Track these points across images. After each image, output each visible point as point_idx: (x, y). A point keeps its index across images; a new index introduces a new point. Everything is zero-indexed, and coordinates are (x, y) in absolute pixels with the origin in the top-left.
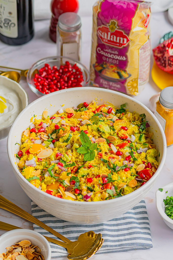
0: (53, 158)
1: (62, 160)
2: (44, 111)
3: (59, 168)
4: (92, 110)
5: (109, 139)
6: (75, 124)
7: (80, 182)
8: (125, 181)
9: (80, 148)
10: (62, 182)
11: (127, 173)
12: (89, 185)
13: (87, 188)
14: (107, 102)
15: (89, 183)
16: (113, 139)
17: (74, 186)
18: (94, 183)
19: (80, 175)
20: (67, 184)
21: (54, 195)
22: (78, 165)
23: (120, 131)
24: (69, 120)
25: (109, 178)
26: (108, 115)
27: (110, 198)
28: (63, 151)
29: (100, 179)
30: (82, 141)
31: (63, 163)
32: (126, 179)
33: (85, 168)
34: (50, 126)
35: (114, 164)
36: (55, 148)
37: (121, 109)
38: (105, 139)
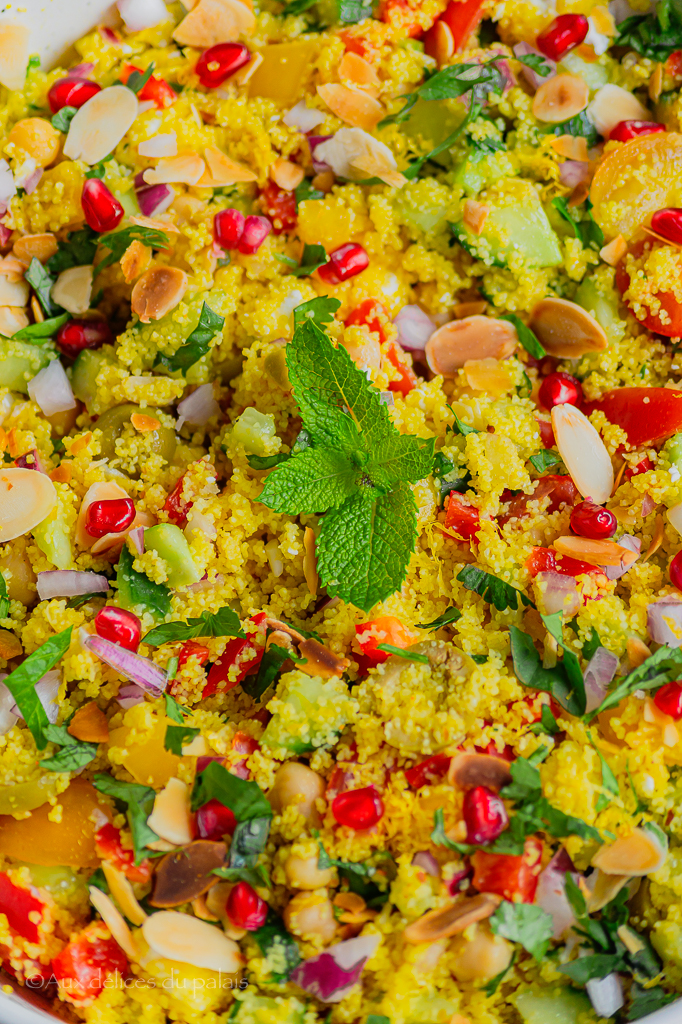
0: (58, 545)
1: (131, 571)
3: (103, 664)
5: (543, 323)
6: (259, 162)
7: (278, 807)
8: (661, 805)
9: (292, 463)
10: (121, 806)
13: (334, 871)
15: (351, 833)
16: (583, 335)
17: (229, 846)
18: (392, 831)
19: (281, 740)
20: (165, 841)
21: (57, 923)
22: (263, 628)
23: (647, 246)
24: (208, 119)
25: (522, 795)
26: (549, 69)
27: (525, 966)
28: (142, 465)
29: (443, 797)
30: (307, 395)
31: (144, 606)
32: (672, 789)
33: (328, 663)
34: (45, 189)
35: (570, 620)
36: (81, 407)
37: (664, 22)
38: (513, 319)
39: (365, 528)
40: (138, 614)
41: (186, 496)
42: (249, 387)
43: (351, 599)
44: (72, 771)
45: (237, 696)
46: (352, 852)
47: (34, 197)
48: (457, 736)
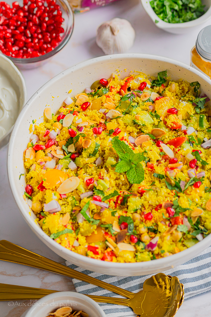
0: (82, 188)
1: (96, 189)
2: (45, 109)
3: (96, 205)
4: (116, 90)
5: (153, 133)
6: (97, 120)
7: (134, 221)
8: (200, 203)
9: (119, 164)
10: (107, 228)
11: (200, 190)
12: (150, 224)
13: (147, 229)
14: (134, 72)
15: (148, 221)
16: (161, 133)
17: (128, 230)
18: (155, 219)
19: (131, 209)
20: (116, 232)
21: (101, 251)
22: (122, 193)
23: (167, 116)
24: (85, 115)
25: (176, 207)
26: (142, 92)
27: (185, 237)
28: (92, 173)
29: (163, 211)
30: (118, 152)
31: (100, 194)
32: (201, 200)
33: (135, 195)
34: (61, 133)
35: (174, 178)
36: (78, 167)
37: (159, 79)
38: (148, 134)
39: (134, 172)
40: (100, 196)
41: (102, 175)
42: (107, 155)
43: (136, 183)
44: (96, 225)
45: (120, 207)
46: (149, 225)
47: (60, 135)
48: (162, 200)
